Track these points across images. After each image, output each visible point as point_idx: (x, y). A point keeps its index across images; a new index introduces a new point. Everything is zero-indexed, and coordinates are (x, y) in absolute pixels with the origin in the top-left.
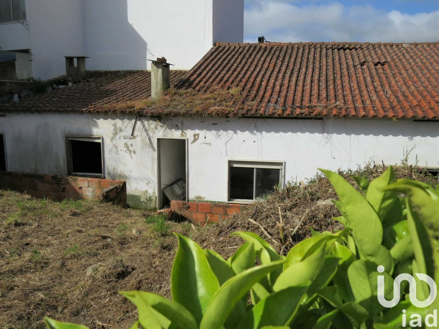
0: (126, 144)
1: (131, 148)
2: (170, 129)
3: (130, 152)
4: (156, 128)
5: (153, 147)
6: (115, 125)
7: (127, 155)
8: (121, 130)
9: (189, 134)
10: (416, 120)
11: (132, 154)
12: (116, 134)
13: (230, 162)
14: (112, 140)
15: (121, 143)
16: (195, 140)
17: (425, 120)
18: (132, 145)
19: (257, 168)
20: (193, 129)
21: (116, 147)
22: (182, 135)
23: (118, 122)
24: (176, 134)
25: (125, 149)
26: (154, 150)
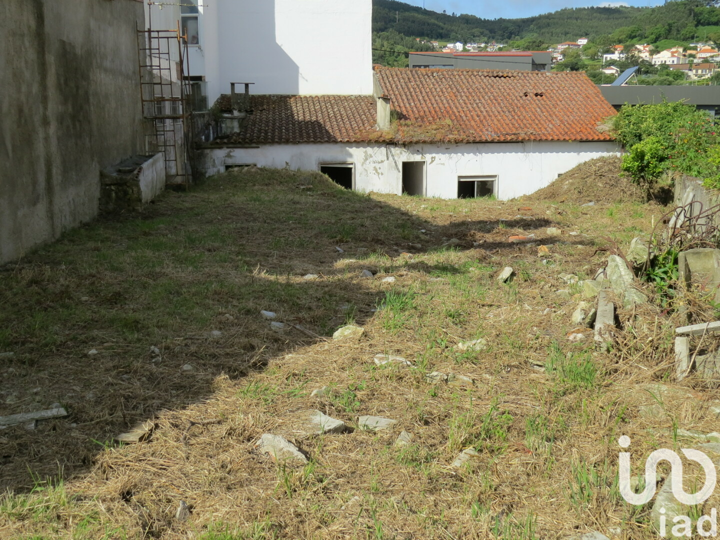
0: (375, 167)
1: (379, 171)
2: (413, 154)
3: (378, 174)
4: (401, 153)
5: (398, 169)
6: (366, 152)
7: (376, 176)
8: (371, 156)
9: (428, 157)
10: (581, 141)
11: (380, 175)
12: (366, 159)
13: (460, 177)
14: (362, 165)
15: (370, 166)
16: (432, 161)
17: (587, 141)
18: (380, 168)
19: (477, 181)
20: (430, 153)
21: (366, 170)
22: (422, 158)
23: (369, 150)
24: (417, 158)
25: (374, 172)
26: (399, 172)
